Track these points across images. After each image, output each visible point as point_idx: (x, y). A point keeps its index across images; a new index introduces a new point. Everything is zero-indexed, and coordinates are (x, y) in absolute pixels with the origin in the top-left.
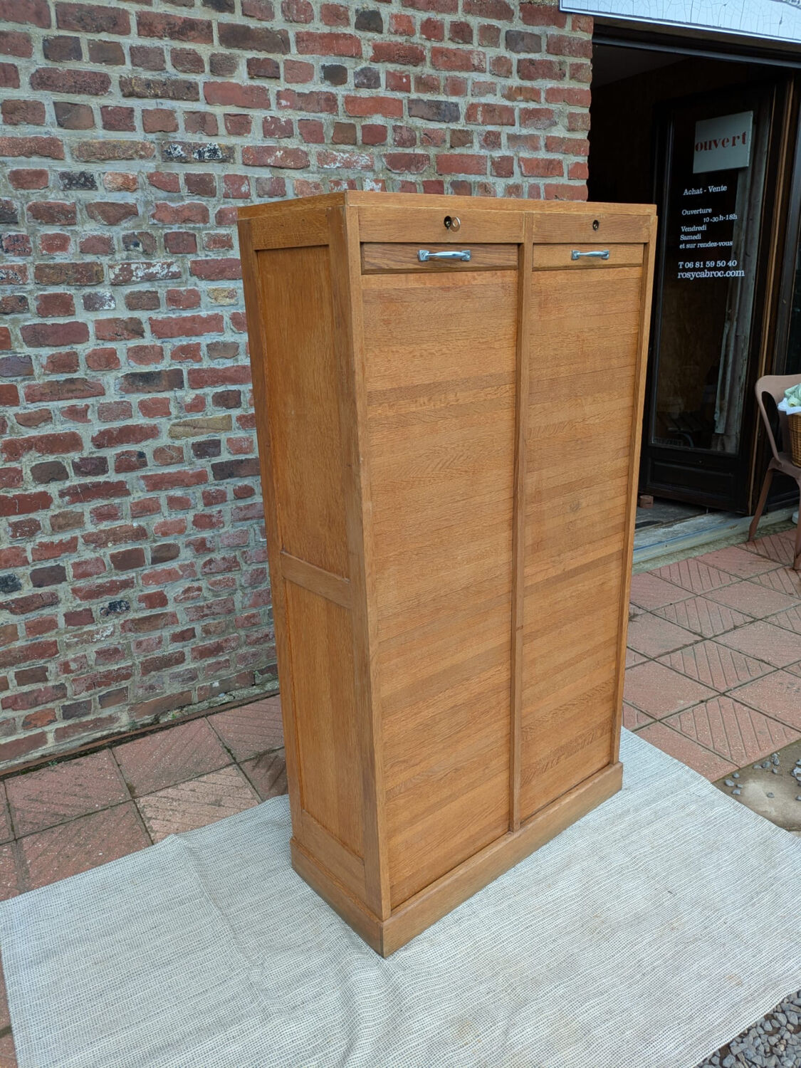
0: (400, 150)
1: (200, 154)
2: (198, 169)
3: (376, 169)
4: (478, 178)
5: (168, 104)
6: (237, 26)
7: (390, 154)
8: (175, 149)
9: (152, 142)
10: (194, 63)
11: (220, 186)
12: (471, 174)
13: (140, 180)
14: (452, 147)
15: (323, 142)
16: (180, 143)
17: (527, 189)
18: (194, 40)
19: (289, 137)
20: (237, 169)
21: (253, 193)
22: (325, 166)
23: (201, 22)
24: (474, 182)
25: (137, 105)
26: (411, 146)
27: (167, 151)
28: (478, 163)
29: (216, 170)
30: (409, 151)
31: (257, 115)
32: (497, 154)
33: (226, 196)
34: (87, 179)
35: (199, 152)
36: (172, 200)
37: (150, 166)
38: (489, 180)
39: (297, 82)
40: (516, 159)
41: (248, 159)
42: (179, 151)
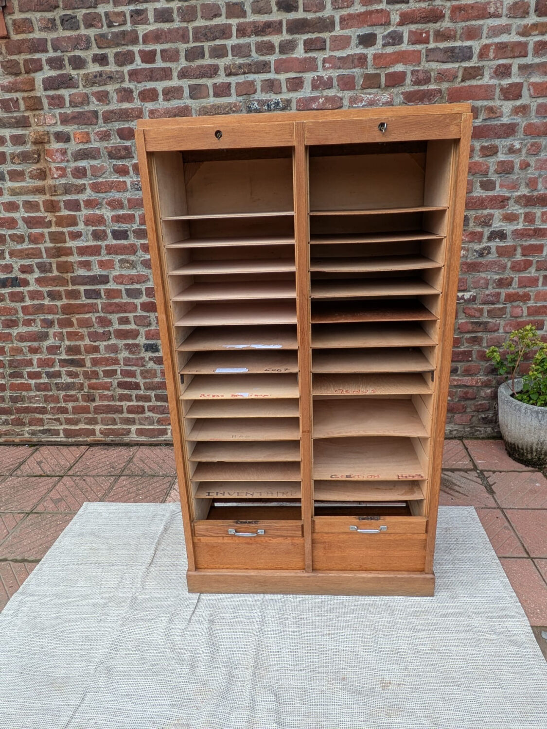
0: (416, 88)
1: (269, 106)
3: (395, 104)
4: (485, 103)
5: (251, 77)
6: (299, 19)
7: (407, 92)
8: (253, 104)
9: (240, 102)
10: (268, 48)
12: (478, 100)
14: (463, 81)
15: (355, 89)
16: (256, 101)
17: (535, 108)
18: (270, 34)
19: (329, 88)
22: (354, 105)
23: (275, 22)
24: (481, 106)
25: (233, 80)
26: (425, 84)
27: (248, 107)
28: (486, 91)
30: (425, 87)
31: (308, 77)
32: (505, 82)
35: (268, 104)
38: (497, 103)
39: (338, 50)
40: (525, 84)
41: (300, 106)
42: (256, 105)
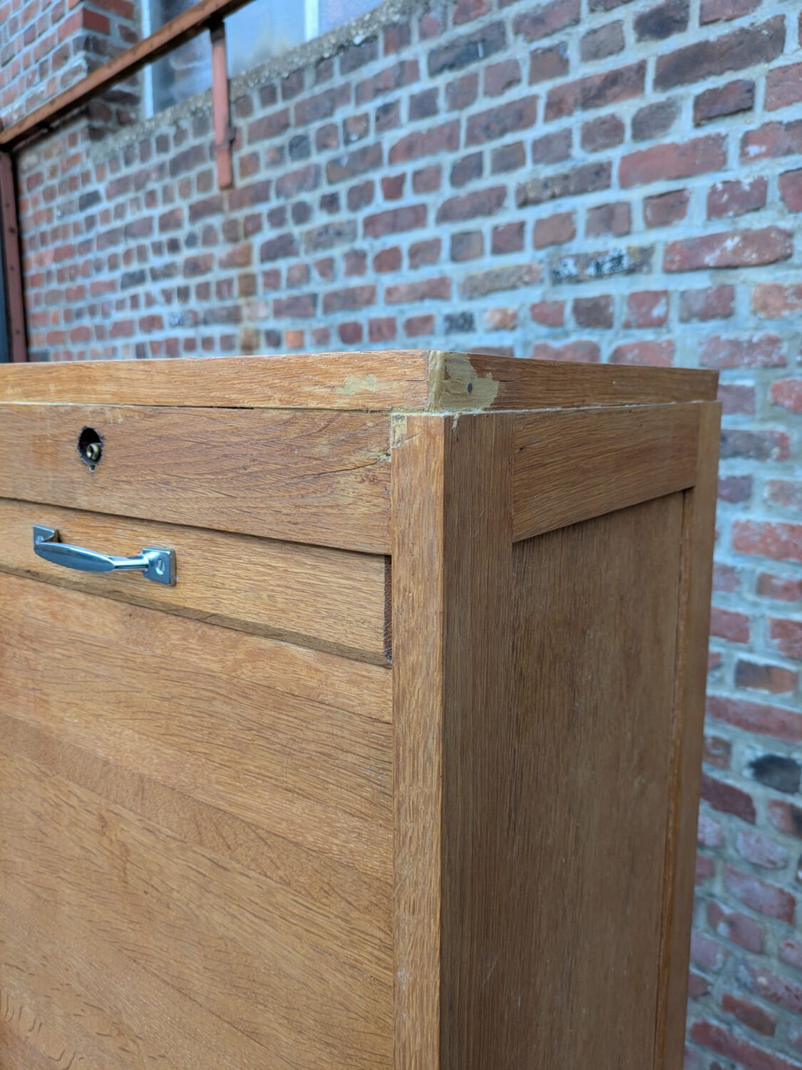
1: (598, 267)
2: (591, 291)
5: (566, 204)
6: (687, 49)
8: (566, 265)
9: (540, 261)
10: (610, 132)
11: (620, 312)
13: (521, 315)
16: (573, 256)
18: (616, 98)
19: (757, 209)
20: (653, 281)
21: (674, 315)
23: (629, 69)
25: (530, 215)
27: (555, 271)
29: (618, 288)
31: (699, 186)
33: (627, 326)
34: (466, 320)
35: (598, 263)
36: (555, 337)
37: (534, 295)
39: (789, 104)
41: (672, 262)
42: (571, 268)
